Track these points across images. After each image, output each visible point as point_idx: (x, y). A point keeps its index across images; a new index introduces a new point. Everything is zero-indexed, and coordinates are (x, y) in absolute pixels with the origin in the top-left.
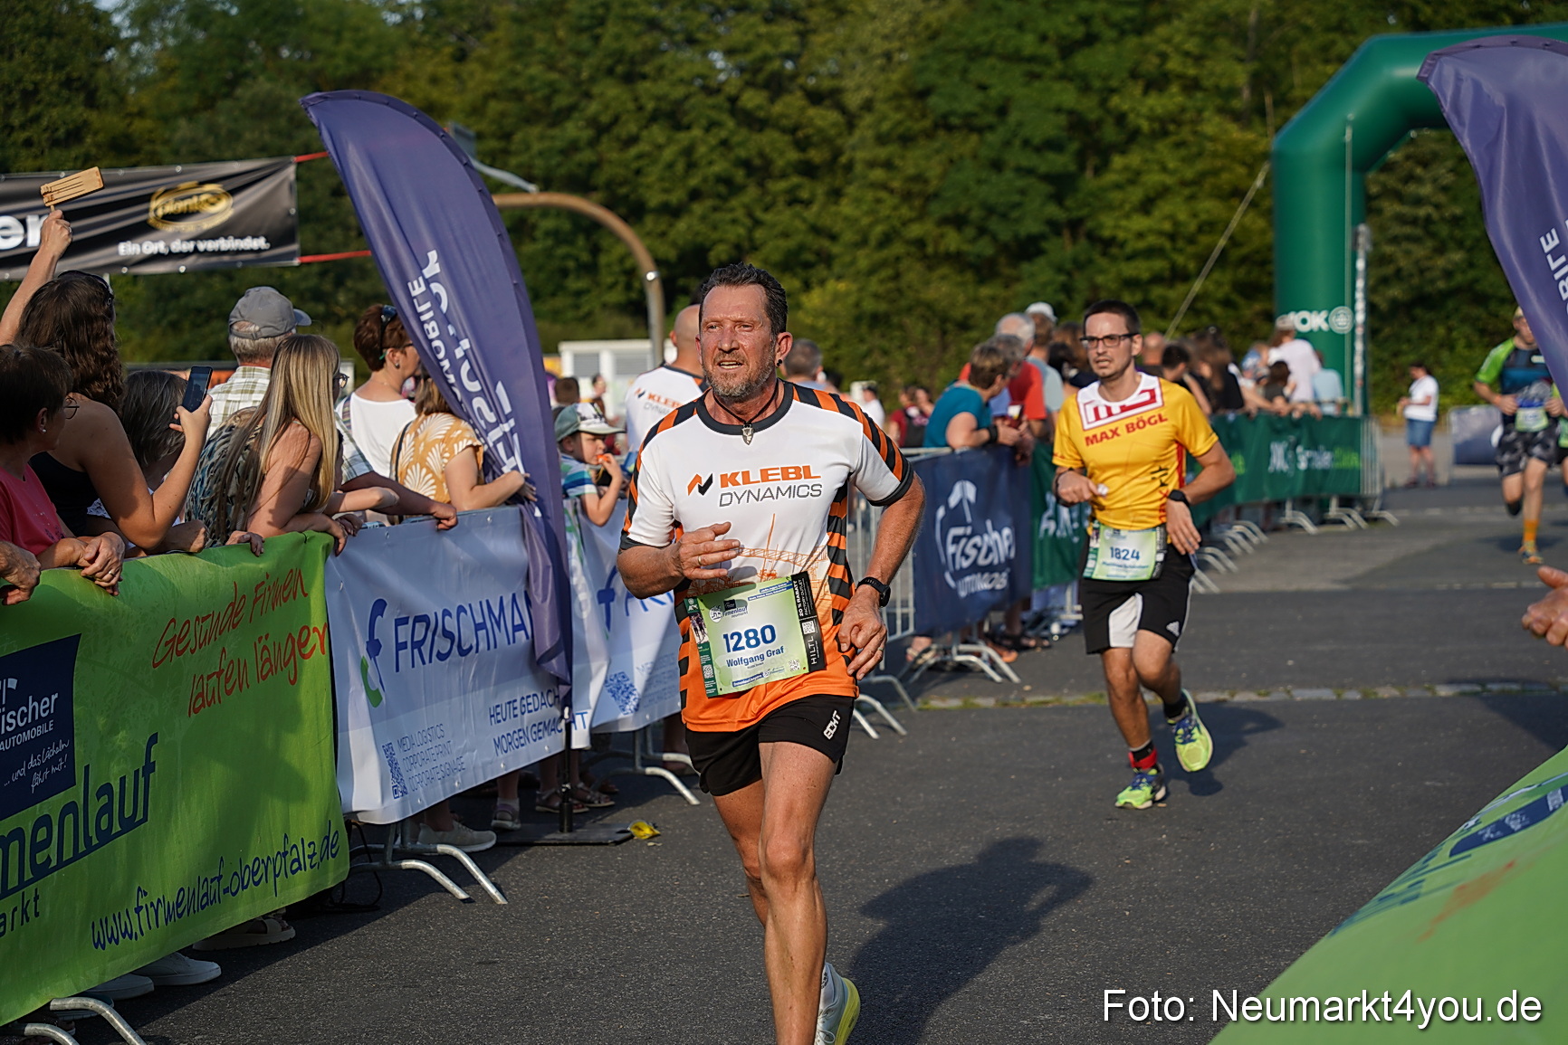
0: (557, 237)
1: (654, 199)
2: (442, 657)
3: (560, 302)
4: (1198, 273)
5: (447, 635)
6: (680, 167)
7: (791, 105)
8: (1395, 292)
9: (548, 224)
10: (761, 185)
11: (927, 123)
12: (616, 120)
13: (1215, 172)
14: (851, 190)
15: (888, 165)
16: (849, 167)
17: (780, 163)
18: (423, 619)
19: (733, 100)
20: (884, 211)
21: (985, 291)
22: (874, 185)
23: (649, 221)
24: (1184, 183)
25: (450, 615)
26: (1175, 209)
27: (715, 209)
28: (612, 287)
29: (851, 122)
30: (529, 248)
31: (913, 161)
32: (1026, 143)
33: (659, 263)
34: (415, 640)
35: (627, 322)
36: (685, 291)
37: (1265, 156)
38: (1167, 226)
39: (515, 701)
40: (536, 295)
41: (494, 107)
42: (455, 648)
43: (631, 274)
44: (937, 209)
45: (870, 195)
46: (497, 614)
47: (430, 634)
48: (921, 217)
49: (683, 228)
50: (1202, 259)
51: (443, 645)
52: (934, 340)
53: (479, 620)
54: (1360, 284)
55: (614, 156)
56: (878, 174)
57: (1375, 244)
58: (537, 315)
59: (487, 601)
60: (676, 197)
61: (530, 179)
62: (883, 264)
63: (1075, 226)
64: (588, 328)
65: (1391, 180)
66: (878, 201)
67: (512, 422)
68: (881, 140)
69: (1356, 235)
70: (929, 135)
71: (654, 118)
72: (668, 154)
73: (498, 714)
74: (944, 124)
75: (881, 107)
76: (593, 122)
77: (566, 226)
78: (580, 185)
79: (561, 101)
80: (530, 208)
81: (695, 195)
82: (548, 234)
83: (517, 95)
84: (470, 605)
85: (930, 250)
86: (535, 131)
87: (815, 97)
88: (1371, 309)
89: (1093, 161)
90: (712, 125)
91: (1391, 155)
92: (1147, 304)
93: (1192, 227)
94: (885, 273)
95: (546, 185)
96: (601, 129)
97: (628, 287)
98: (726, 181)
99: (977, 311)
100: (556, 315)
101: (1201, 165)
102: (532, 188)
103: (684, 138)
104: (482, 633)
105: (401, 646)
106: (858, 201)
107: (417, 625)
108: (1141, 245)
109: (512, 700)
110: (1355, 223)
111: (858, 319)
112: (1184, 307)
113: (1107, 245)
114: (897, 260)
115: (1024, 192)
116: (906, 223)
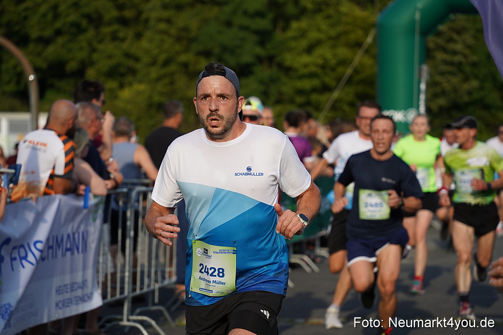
4: (335, 88)
14: (148, 34)
17: (107, 17)
23: (31, 47)
26: (324, 52)
36: (52, 86)
38: (320, 61)
44: (196, 47)
45: (158, 37)
48: (187, 50)
60: (47, 33)
62: (165, 76)
63: (271, 59)
66: (163, 41)
92: (308, 103)
93: (333, 62)
94: (166, 81)
98: (76, 25)
108: (305, 71)
111: (150, 106)
112: (328, 105)
113: (288, 70)
114: (172, 74)
115: (243, 39)
116: (178, 53)
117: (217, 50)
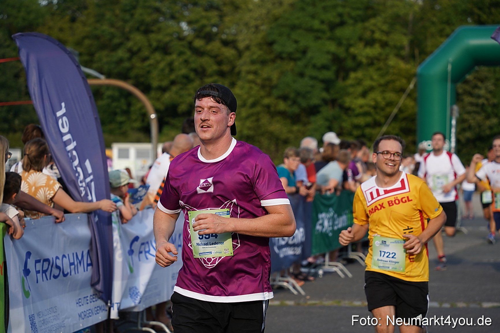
0: (113, 99)
1: (155, 84)
2: (55, 277)
3: (112, 126)
4: (385, 123)
5: (58, 267)
6: (167, 71)
7: (215, 46)
8: (468, 134)
9: (109, 93)
10: (201, 79)
11: (272, 56)
12: (139, 50)
13: (393, 81)
14: (240, 83)
15: (255, 73)
16: (239, 73)
17: (210, 70)
18: (47, 260)
19: (190, 43)
20: (253, 92)
21: (295, 128)
22: (250, 82)
23: (153, 94)
24: (380, 85)
25: (59, 259)
26: (376, 96)
27: (182, 89)
28: (136, 120)
29: (240, 54)
30: (101, 103)
31: (267, 72)
32: (314, 66)
33: (157, 111)
34: (44, 269)
35: (141, 135)
36: (167, 123)
37: (415, 75)
38: (373, 103)
39: (87, 297)
40: (103, 123)
41: (87, 42)
42: (61, 273)
43: (145, 116)
44: (276, 93)
45: (247, 86)
46: (80, 258)
47: (50, 267)
48: (269, 95)
49: (167, 97)
50: (387, 117)
51: (56, 272)
52: (273, 148)
53: (72, 261)
54: (453, 130)
55: (138, 64)
56: (251, 77)
57: (460, 114)
58: (104, 132)
59: (76, 253)
60: (165, 83)
61: (102, 73)
62: (252, 115)
63: (334, 102)
64: (125, 138)
65: (467, 88)
66: (251, 88)
67: (92, 177)
68: (253, 62)
69: (452, 110)
70: (273, 61)
71: (156, 49)
72: (162, 65)
73: (80, 302)
74: (280, 57)
75: (254, 49)
76: (130, 51)
77: (117, 94)
78: (124, 76)
79: (116, 41)
80: (101, 86)
81: (173, 83)
82: (109, 97)
83: (97, 37)
84: (68, 255)
85: (272, 109)
86: (105, 53)
87: (226, 43)
88: (458, 141)
89: (342, 74)
90: (181, 54)
91: (469, 77)
92: (363, 136)
93: (383, 103)
94: (253, 118)
95: (109, 76)
96: (133, 53)
97: (143, 121)
98: (186, 77)
99: (291, 136)
100: (111, 132)
101: (388, 78)
102: (102, 77)
103: (168, 58)
104: (73, 267)
105: (38, 272)
106: (242, 88)
107: (45, 263)
108: (361, 111)
109: (86, 296)
110: (452, 104)
113: (347, 110)
114: (258, 113)
115: (312, 86)
116: (262, 97)
117: (292, 95)
